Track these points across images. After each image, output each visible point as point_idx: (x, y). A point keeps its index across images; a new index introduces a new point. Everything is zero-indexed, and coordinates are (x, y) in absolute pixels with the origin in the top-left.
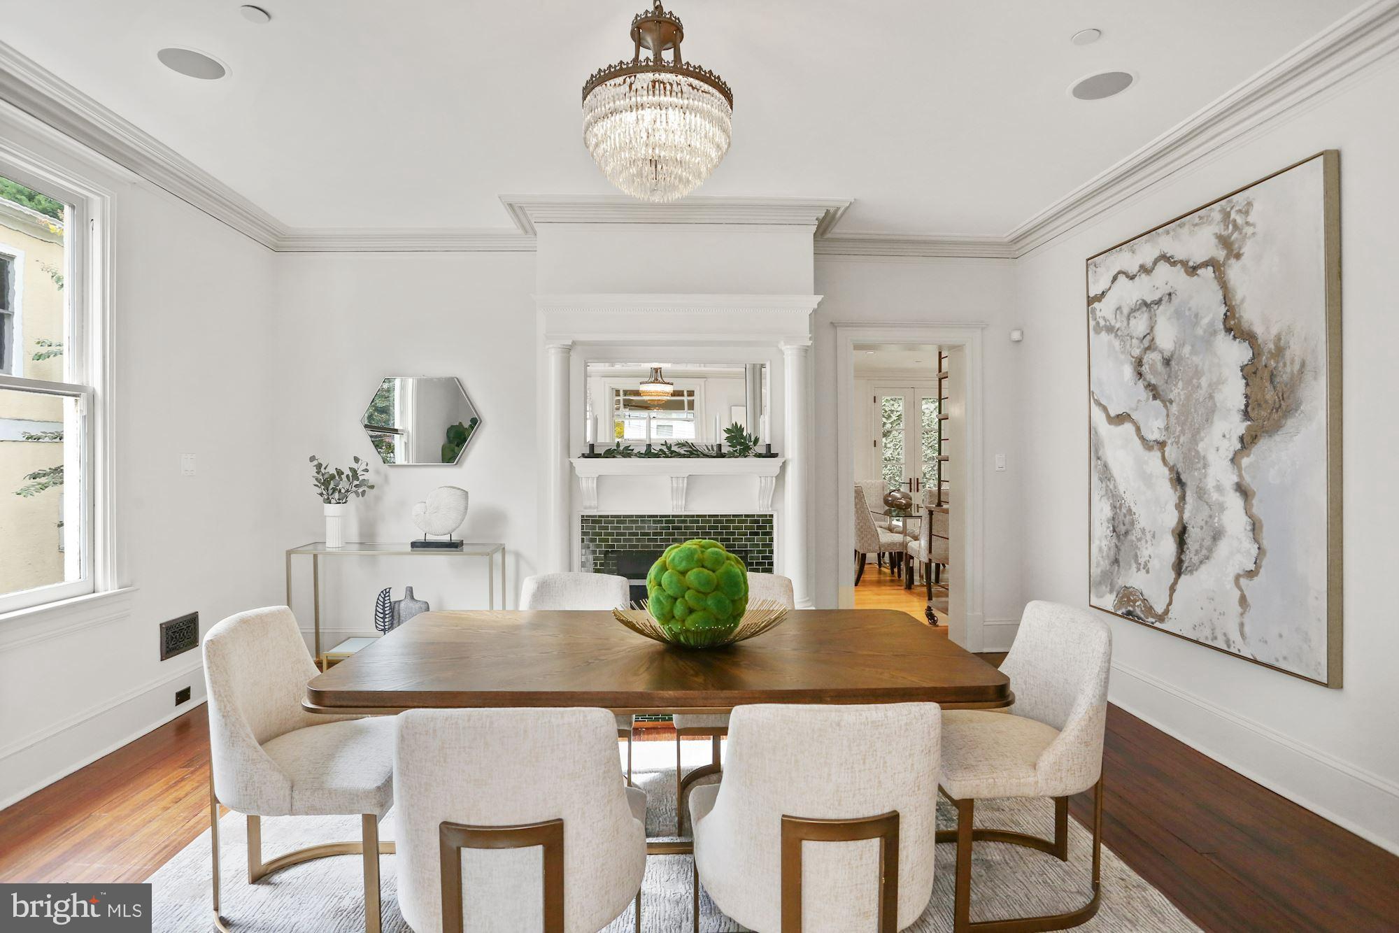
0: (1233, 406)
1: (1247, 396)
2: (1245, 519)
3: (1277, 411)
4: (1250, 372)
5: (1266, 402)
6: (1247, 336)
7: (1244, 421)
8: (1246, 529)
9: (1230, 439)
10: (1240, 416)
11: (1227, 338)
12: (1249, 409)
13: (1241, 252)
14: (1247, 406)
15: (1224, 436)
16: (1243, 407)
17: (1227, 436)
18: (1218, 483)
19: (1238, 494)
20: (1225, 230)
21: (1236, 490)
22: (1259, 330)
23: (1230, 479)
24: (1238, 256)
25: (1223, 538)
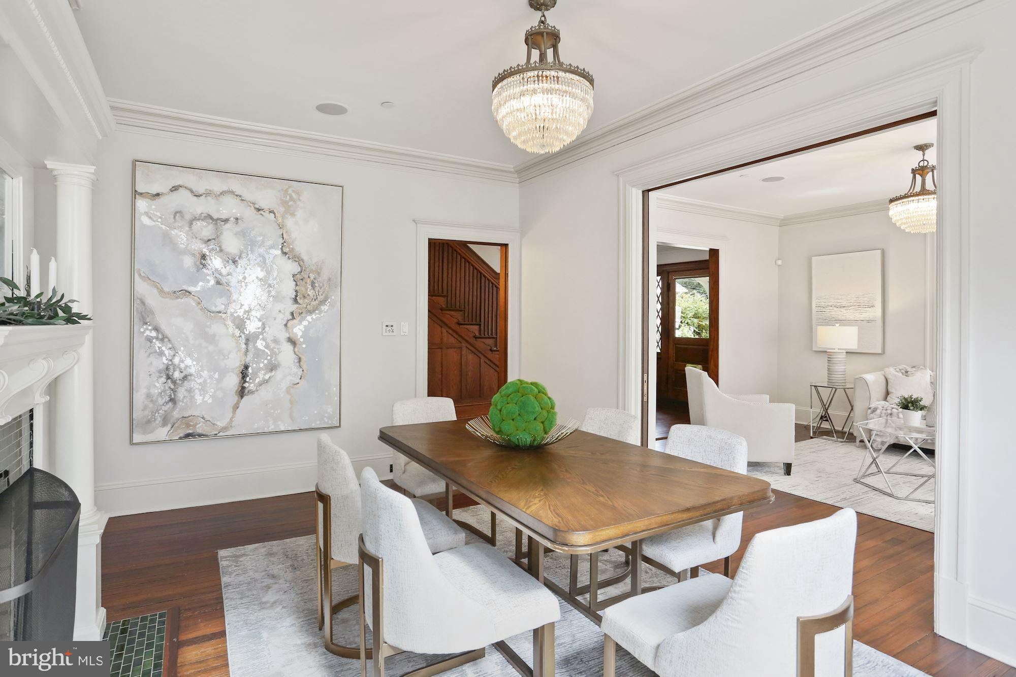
0: (287, 295)
1: (296, 291)
2: (294, 356)
3: (315, 300)
4: (297, 279)
5: (308, 295)
6: (297, 259)
7: (294, 304)
8: (294, 362)
9: (284, 314)
10: (292, 301)
11: (284, 257)
12: (297, 298)
13: (296, 213)
14: (296, 296)
15: (280, 311)
16: (294, 297)
17: (282, 312)
18: (275, 338)
19: (289, 343)
20: (284, 197)
21: (288, 341)
22: (305, 257)
23: (283, 335)
24: (293, 215)
25: (278, 369)
